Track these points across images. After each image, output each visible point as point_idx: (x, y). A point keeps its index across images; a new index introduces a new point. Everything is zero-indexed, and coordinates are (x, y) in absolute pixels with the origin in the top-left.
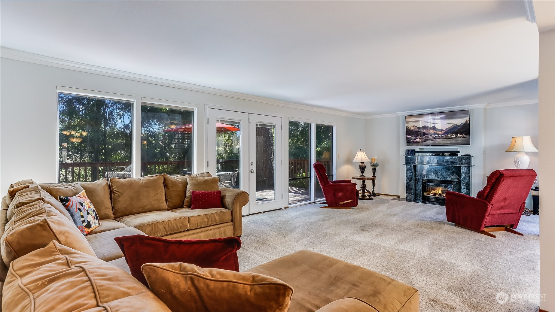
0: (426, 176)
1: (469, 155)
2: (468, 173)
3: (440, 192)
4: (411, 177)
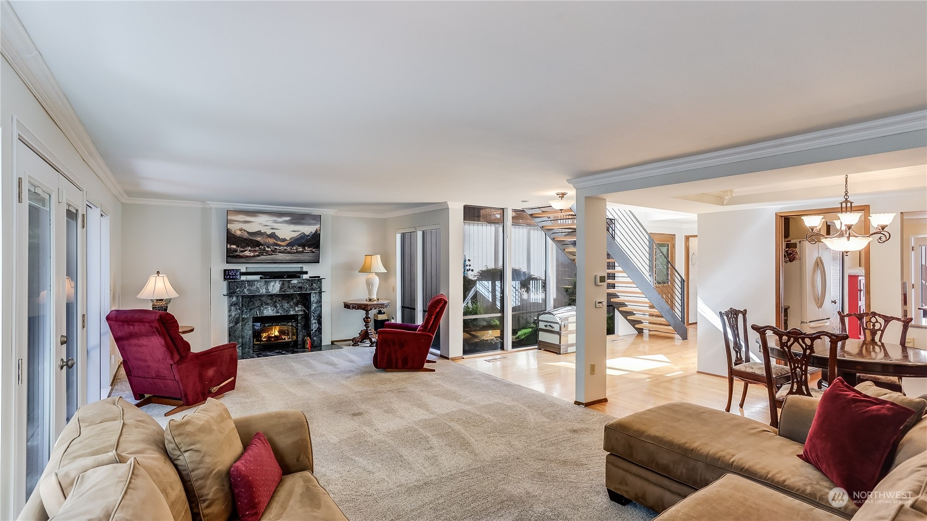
0: (259, 313)
1: (319, 277)
2: (319, 302)
3: (277, 333)
4: (237, 316)
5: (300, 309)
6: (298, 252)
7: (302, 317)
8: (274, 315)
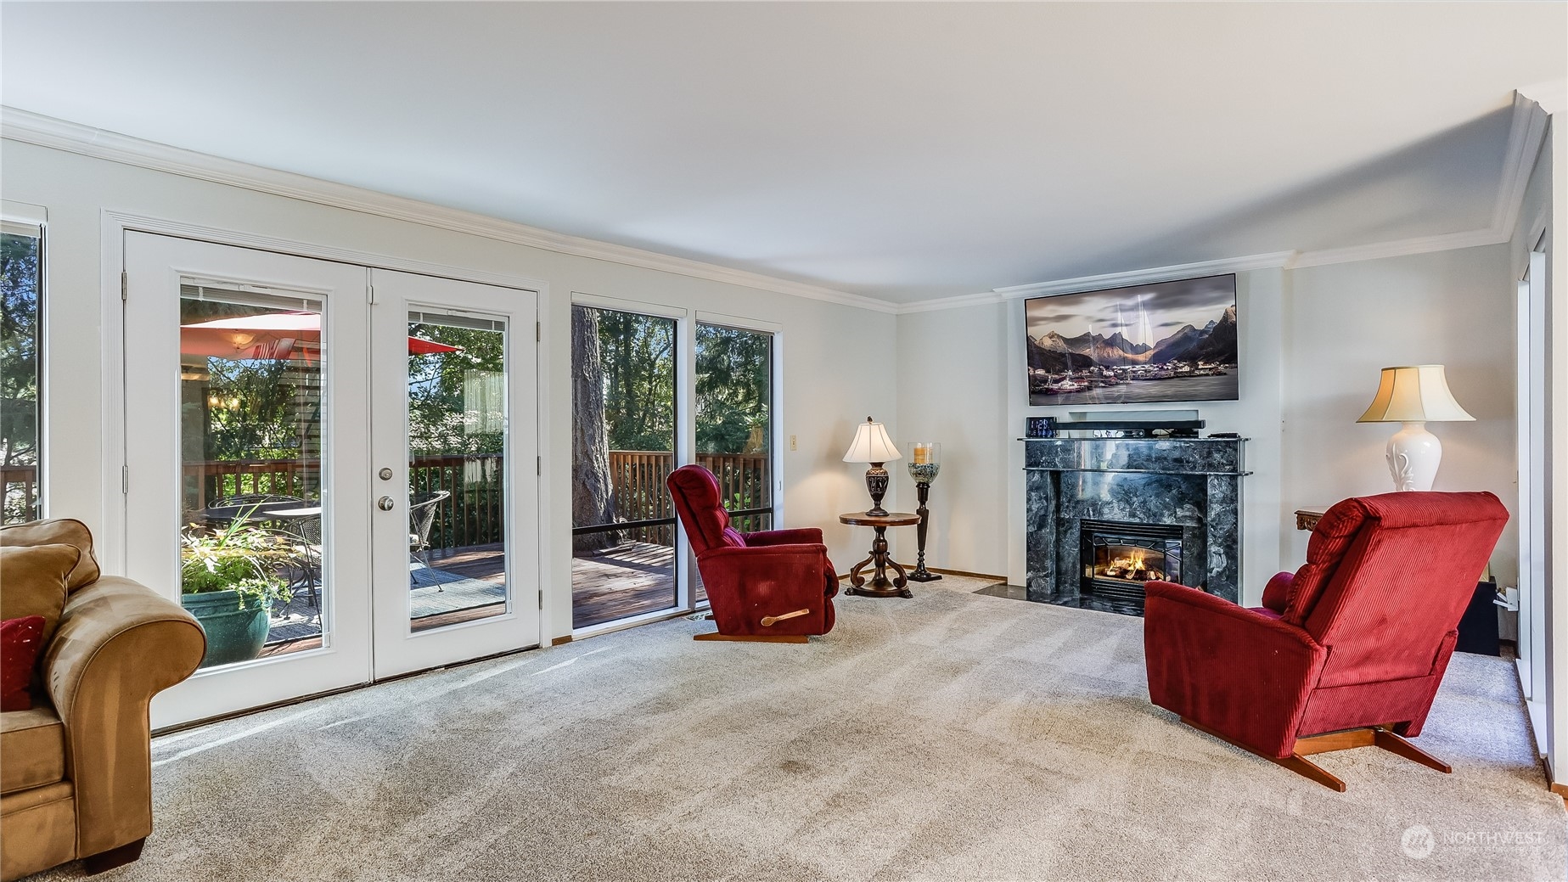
0: (1093, 511)
1: (1234, 435)
2: (1232, 499)
3: (1140, 565)
4: (1042, 512)
5: (1188, 514)
6: (1179, 376)
7: (1194, 535)
8: (1126, 520)
